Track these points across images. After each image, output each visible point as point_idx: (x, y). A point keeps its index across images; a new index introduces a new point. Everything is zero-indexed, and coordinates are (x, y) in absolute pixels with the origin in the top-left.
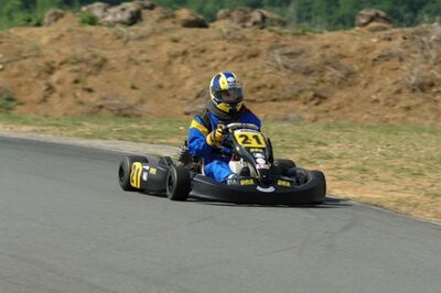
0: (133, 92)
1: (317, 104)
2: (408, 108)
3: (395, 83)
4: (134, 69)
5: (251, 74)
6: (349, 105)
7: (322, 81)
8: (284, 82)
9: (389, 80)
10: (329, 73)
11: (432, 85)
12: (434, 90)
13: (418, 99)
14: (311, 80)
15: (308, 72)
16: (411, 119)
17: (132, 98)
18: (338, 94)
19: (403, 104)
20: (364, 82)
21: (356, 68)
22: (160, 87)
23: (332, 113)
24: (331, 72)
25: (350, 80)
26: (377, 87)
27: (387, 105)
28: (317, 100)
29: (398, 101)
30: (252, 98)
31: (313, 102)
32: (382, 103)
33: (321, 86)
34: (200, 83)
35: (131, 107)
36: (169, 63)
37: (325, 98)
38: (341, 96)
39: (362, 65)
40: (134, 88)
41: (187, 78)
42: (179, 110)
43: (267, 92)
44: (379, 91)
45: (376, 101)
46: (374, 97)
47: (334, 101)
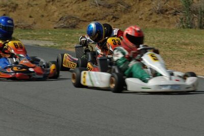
0: (31, 19)
1: (114, 21)
2: (156, 22)
3: (149, 10)
4: (31, 9)
5: (84, 8)
6: (129, 21)
7: (116, 11)
8: (99, 12)
9: (147, 9)
10: (119, 7)
11: (167, 11)
12: (168, 13)
13: (160, 17)
14: (111, 10)
15: (110, 7)
16: (157, 26)
17: (30, 22)
18: (124, 16)
19: (153, 20)
20: (135, 10)
21: (132, 4)
22: (43, 16)
23: (121, 25)
24: (120, 7)
25: (129, 9)
26: (142, 13)
27: (146, 20)
28: (114, 19)
29: (151, 18)
30: (85, 19)
31: (113, 21)
32: (144, 19)
33: (116, 13)
34: (61, 14)
35: (29, 26)
36: (47, 5)
37: (118, 18)
38: (125, 17)
39: (134, 3)
40: (31, 17)
41: (55, 12)
42: (52, 27)
43: (92, 17)
44: (142, 14)
45: (141, 19)
46: (140, 17)
47: (122, 20)
